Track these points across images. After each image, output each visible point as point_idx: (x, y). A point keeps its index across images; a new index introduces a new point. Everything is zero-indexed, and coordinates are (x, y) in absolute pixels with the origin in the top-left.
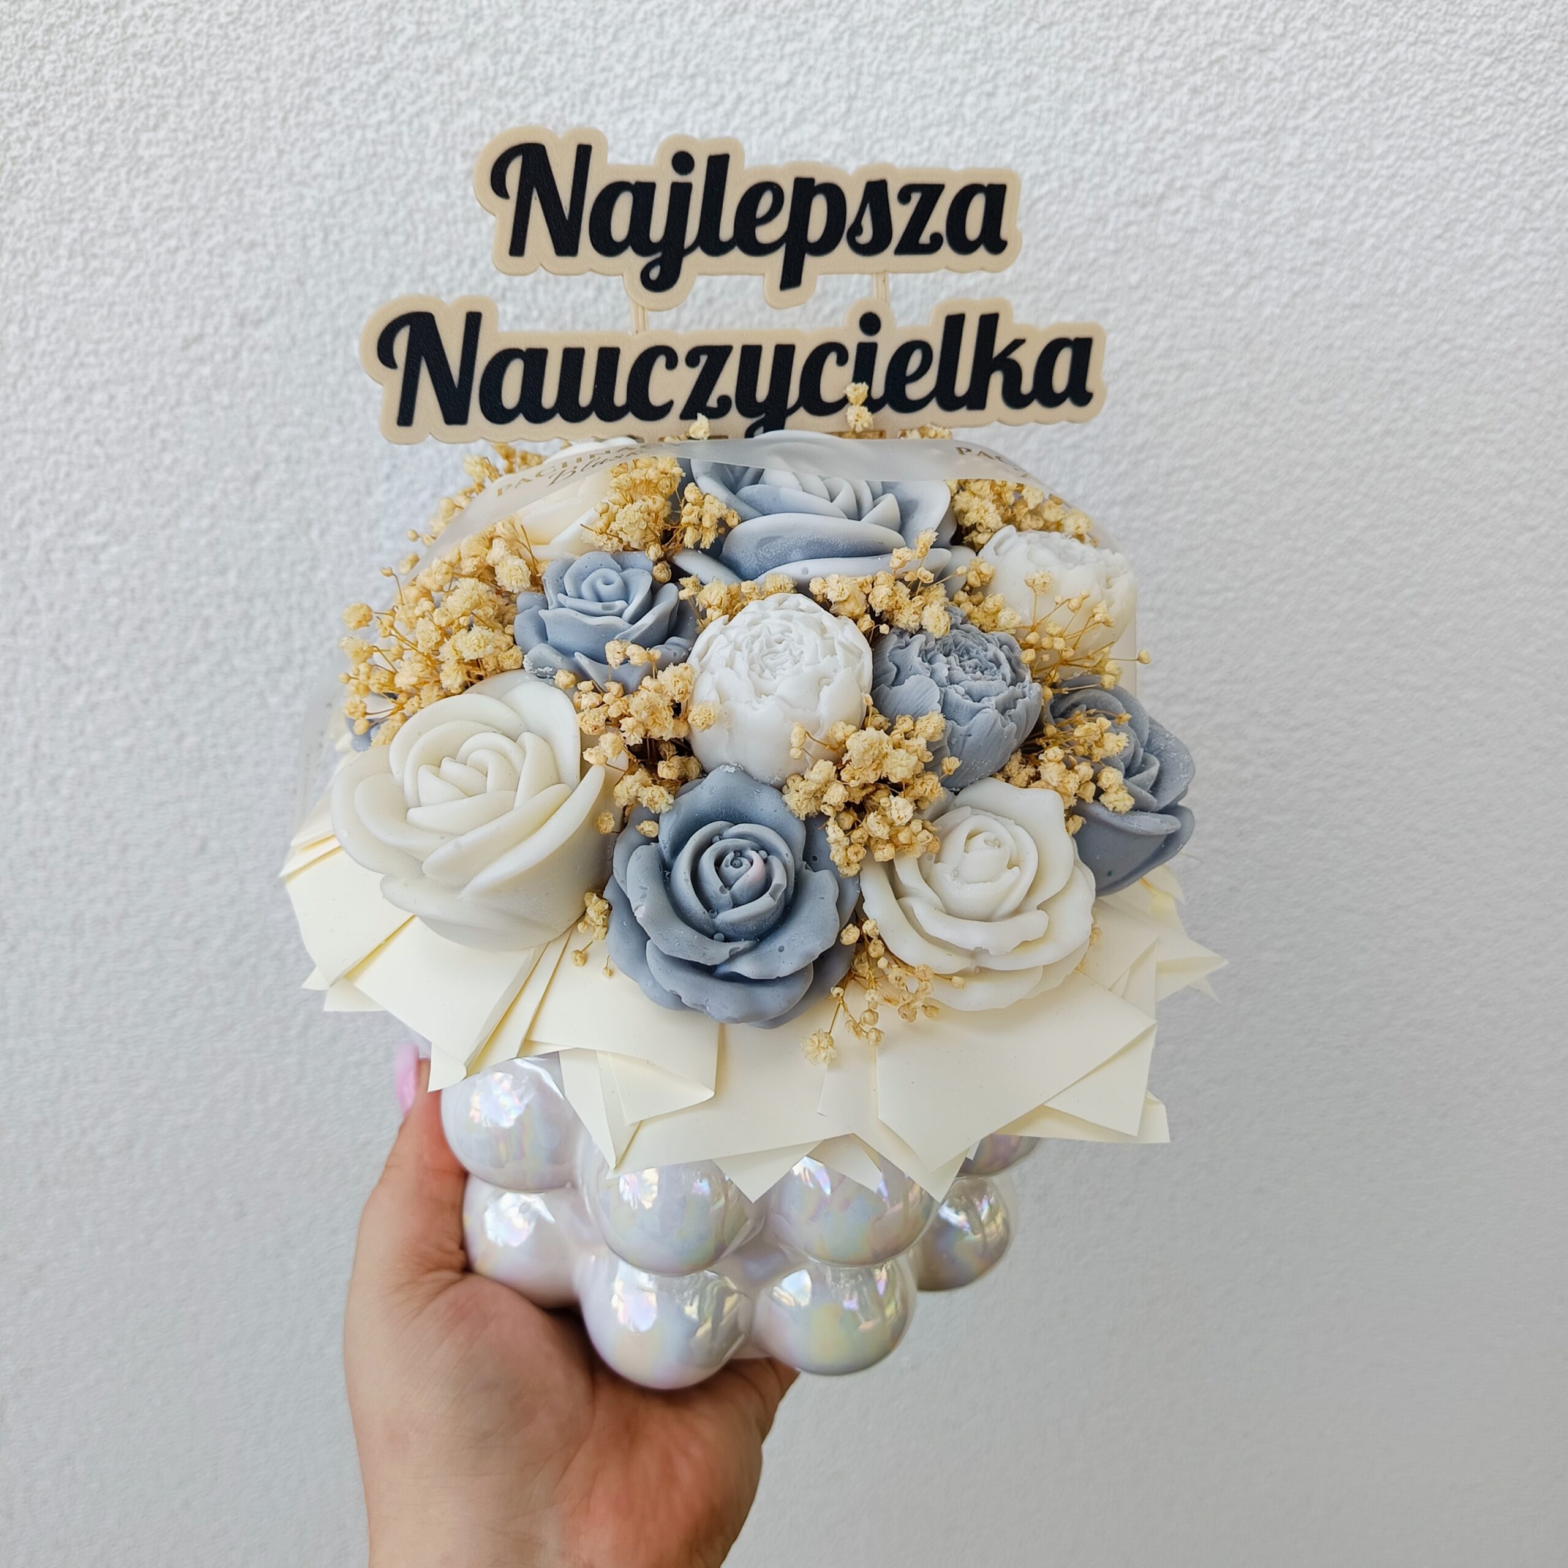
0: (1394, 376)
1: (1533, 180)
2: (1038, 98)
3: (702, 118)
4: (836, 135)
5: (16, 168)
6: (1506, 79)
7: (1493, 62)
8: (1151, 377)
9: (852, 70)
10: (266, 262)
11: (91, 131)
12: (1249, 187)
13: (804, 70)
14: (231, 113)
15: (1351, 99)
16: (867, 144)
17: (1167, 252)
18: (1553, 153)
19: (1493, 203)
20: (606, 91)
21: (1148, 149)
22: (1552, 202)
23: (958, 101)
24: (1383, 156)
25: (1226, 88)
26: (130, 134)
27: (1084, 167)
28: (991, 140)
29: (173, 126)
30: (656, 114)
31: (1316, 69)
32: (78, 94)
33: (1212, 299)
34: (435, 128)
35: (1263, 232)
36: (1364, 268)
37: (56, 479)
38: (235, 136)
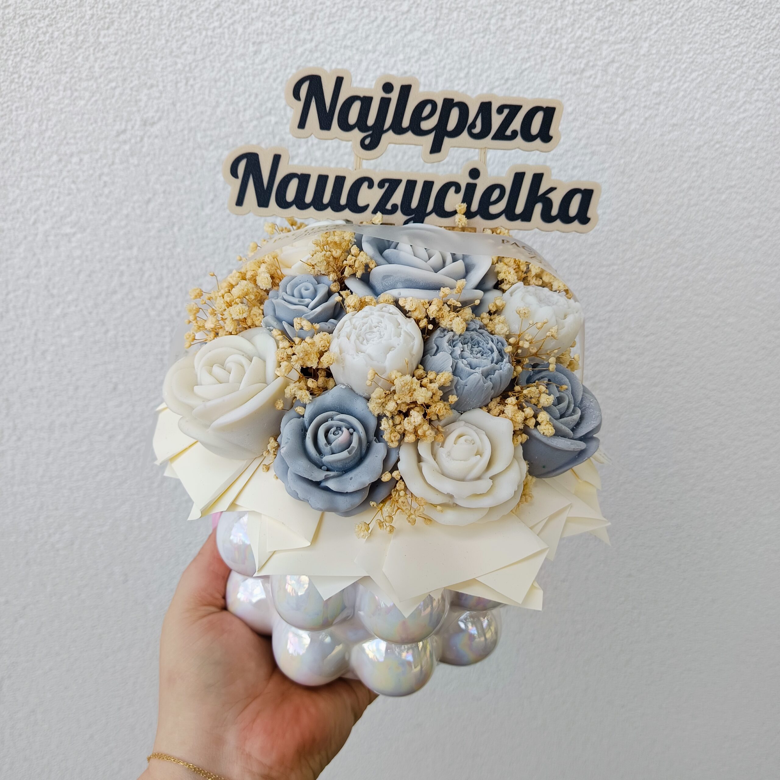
0: (694, 160)
1: (758, 65)
2: (525, 22)
3: (367, 27)
4: (430, 37)
5: (41, 47)
6: (745, 16)
7: (739, 8)
8: (578, 158)
9: (438, 6)
10: (158, 95)
11: (77, 29)
12: (624, 66)
13: (415, 5)
14: (144, 22)
15: (672, 25)
16: (445, 42)
17: (585, 97)
18: (767, 52)
19: (740, 76)
20: (322, 14)
21: (576, 47)
22: (767, 76)
23: (487, 22)
24: (688, 52)
25: (614, 18)
26: (96, 31)
27: (546, 55)
28: (503, 41)
29: (116, 28)
30: (345, 25)
31: (656, 10)
32: (72, 11)
33: (607, 120)
34: (240, 30)
35: (631, 88)
36: (679, 106)
37: (52, 200)
38: (145, 33)
